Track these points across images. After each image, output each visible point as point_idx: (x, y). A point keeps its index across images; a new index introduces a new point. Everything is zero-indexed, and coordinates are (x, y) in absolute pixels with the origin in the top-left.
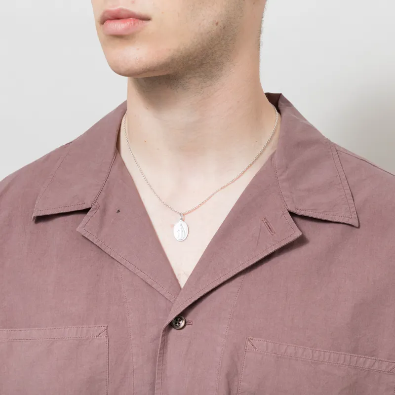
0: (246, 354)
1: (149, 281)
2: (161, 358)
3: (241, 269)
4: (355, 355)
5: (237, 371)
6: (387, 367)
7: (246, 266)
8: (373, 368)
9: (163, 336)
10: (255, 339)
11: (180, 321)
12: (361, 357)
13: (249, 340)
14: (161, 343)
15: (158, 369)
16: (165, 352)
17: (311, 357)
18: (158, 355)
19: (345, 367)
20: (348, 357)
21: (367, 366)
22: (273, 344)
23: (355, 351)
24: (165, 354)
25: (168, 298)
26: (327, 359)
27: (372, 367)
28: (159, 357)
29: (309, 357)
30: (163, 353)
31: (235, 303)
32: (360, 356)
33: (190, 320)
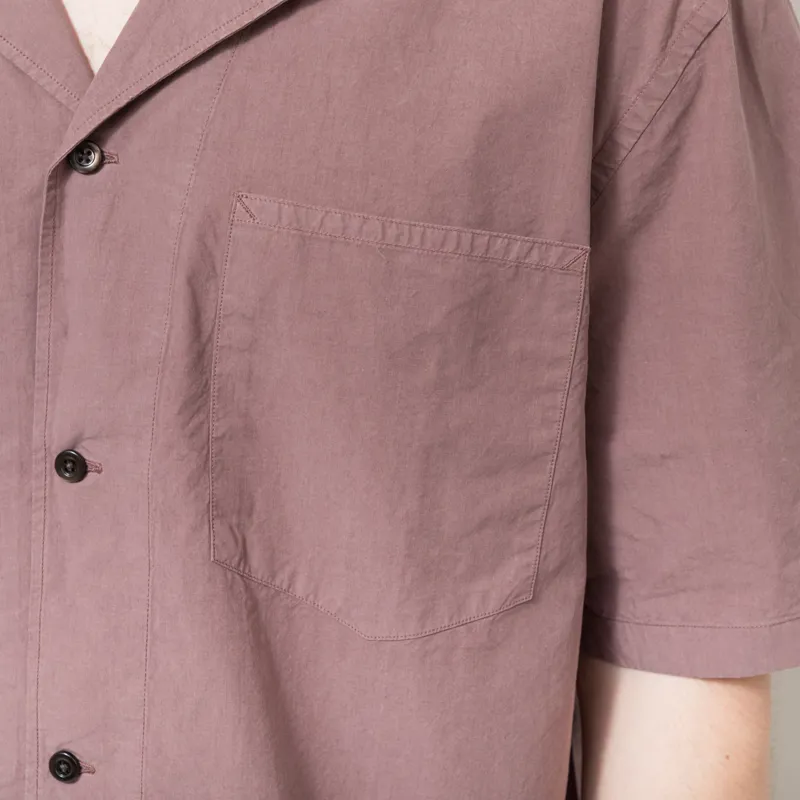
0: (234, 231)
1: (20, 62)
2: (49, 239)
3: (223, 35)
4: (483, 232)
5: (214, 268)
6: (560, 259)
7: (235, 27)
8: (527, 261)
9: (50, 189)
10: (252, 196)
11: (89, 153)
12: (497, 236)
13: (240, 198)
14: (47, 204)
15: (43, 264)
16: (57, 224)
17: (380, 237)
18: (41, 232)
19: (458, 258)
20: (466, 238)
21: (513, 256)
22: (292, 207)
23: (484, 222)
24: (57, 231)
25: (64, 101)
26: (417, 240)
27: (525, 258)
28: (44, 236)
29: (376, 238)
30: (54, 227)
31: (212, 114)
32: (495, 234)
33: (112, 151)
